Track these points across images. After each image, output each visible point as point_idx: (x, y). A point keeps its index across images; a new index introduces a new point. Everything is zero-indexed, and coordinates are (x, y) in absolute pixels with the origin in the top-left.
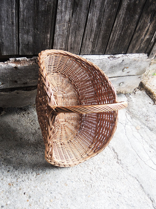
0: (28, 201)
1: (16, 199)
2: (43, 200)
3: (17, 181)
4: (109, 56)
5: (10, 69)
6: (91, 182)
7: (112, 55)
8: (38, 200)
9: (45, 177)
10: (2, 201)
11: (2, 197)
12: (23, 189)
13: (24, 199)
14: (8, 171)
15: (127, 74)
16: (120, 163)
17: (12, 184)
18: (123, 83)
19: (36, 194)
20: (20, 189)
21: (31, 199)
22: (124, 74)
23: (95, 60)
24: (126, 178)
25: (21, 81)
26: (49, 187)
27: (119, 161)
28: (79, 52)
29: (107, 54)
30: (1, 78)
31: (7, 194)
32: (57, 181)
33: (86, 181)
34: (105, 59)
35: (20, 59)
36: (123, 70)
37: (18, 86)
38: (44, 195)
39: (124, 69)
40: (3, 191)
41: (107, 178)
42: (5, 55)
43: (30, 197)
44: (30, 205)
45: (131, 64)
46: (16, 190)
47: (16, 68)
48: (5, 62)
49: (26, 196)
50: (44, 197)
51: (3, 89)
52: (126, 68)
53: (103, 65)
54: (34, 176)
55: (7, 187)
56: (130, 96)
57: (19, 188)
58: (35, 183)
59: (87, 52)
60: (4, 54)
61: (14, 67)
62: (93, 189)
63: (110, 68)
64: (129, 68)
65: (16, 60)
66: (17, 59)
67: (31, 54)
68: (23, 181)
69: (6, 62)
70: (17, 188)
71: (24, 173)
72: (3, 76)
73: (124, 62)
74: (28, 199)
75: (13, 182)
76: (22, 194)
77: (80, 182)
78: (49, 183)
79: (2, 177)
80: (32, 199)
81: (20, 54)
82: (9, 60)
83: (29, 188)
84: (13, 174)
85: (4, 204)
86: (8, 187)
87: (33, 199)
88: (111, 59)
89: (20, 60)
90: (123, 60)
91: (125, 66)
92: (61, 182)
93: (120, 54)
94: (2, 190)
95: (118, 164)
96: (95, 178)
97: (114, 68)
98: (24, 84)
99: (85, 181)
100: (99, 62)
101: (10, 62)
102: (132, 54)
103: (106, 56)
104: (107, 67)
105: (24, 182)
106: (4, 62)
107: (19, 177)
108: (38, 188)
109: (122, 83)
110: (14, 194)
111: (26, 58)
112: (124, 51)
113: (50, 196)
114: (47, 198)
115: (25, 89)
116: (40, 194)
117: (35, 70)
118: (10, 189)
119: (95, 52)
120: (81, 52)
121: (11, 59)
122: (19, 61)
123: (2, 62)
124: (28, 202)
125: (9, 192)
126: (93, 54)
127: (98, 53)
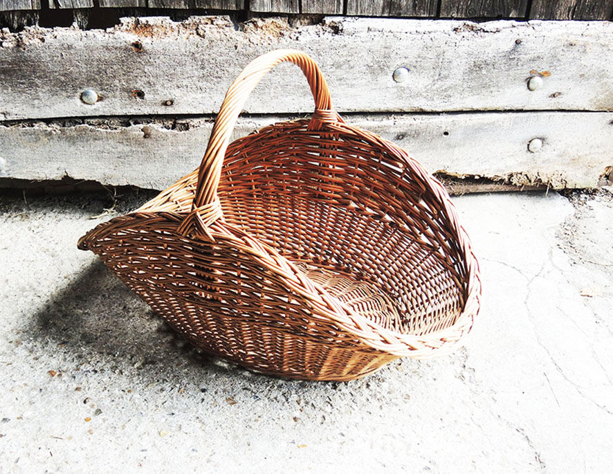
0: (87, 420)
1: (54, 410)
2: (137, 427)
3: (78, 370)
4: (456, 24)
5: (120, 48)
6: (328, 409)
7: (470, 23)
8: (120, 424)
9: (168, 373)
10: (12, 407)
11: (17, 399)
12: (87, 389)
13: (76, 415)
14: (64, 343)
15: (553, 103)
16: (467, 379)
17: (58, 373)
18: (543, 139)
19: (120, 408)
20: (77, 389)
21: (101, 416)
22: (538, 99)
23: (403, 36)
24: (479, 426)
25: (156, 93)
26: (172, 398)
27: (466, 374)
28: (341, 8)
29: (445, 15)
30: (97, 76)
31: (35, 393)
32: (204, 387)
33: (307, 403)
34: (439, 33)
35: (152, 20)
36: (528, 84)
37: (146, 111)
38: (147, 414)
39: (531, 78)
40: (26, 385)
41: (395, 409)
42: (108, 6)
43: (99, 412)
44: (89, 431)
45: (559, 60)
46: (63, 389)
47: (137, 46)
48: (108, 30)
49: (89, 407)
50: (143, 420)
51: (101, 117)
52: (541, 76)
53: (438, 56)
54: (136, 366)
55: (42, 377)
56: (588, 202)
57: (75, 386)
58: (131, 381)
59: (369, 6)
60: (106, 4)
61: (133, 44)
62: (326, 428)
63: (471, 71)
64: (552, 76)
65: (137, 22)
66: (143, 20)
67: (183, 7)
68: (96, 372)
69: (112, 28)
70: (70, 384)
71: (108, 354)
72: (100, 73)
73: (520, 48)
74: (91, 415)
75: (65, 369)
76: (79, 401)
77: (286, 403)
78: (177, 389)
79: (38, 354)
80: (103, 417)
81: (151, 5)
82: (119, 23)
83: (106, 391)
84: (74, 350)
85: (12, 416)
86: (44, 377)
87: (104, 420)
88: (466, 34)
89: (151, 23)
90: (518, 43)
91: (534, 66)
92: (216, 393)
93: (502, 21)
94: (24, 382)
95: (460, 380)
96: (346, 402)
97: (484, 72)
98: (165, 104)
99: (302, 403)
100: (420, 44)
101: (122, 28)
102: (554, 22)
103: (446, 25)
104: (455, 63)
105: (97, 374)
106: (105, 30)
107: (89, 360)
108: (135, 396)
109: (537, 143)
110: (52, 397)
111: (168, 18)
112: (515, 8)
113: (164, 420)
114: (151, 423)
115: (170, 123)
116: (134, 410)
117: (195, 59)
118: (48, 383)
119: (401, 9)
120: (348, 7)
121: (123, 20)
122: (147, 26)
123: (100, 30)
124: (87, 424)
125: (41, 390)
126: (393, 13)
127: (411, 10)
